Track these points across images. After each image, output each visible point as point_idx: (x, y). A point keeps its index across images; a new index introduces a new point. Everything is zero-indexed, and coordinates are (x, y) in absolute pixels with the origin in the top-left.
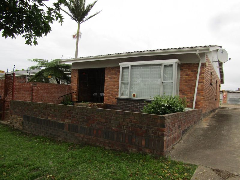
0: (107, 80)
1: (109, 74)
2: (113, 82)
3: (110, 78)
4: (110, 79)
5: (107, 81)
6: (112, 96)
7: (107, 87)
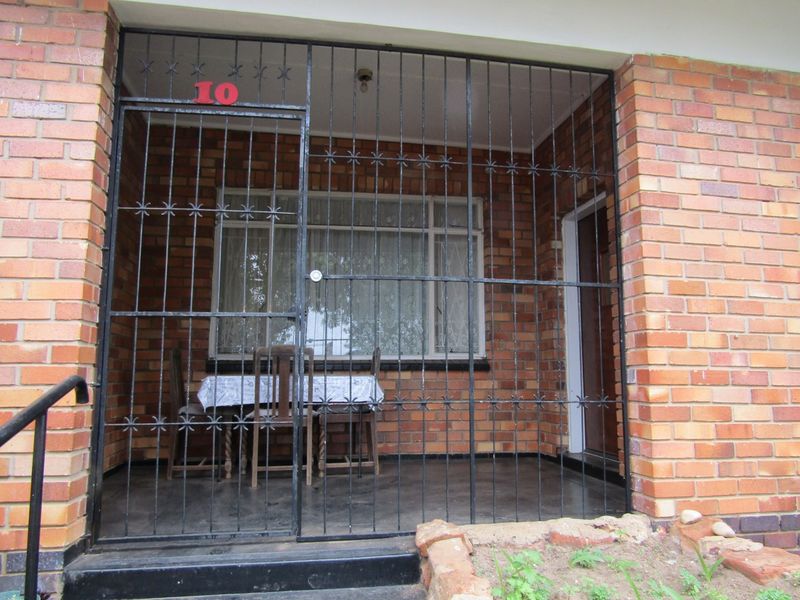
0: (670, 201)
1: (694, 140)
2: (756, 240)
3: (708, 188)
4: (712, 203)
5: (667, 216)
6: (766, 412)
7: (679, 290)
